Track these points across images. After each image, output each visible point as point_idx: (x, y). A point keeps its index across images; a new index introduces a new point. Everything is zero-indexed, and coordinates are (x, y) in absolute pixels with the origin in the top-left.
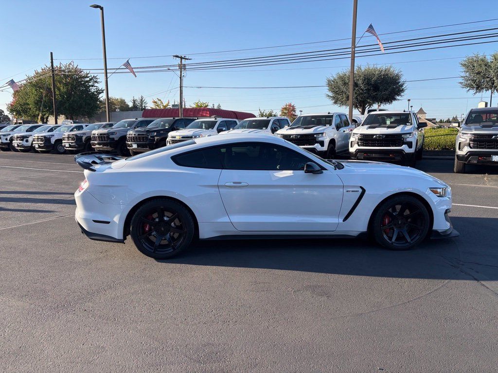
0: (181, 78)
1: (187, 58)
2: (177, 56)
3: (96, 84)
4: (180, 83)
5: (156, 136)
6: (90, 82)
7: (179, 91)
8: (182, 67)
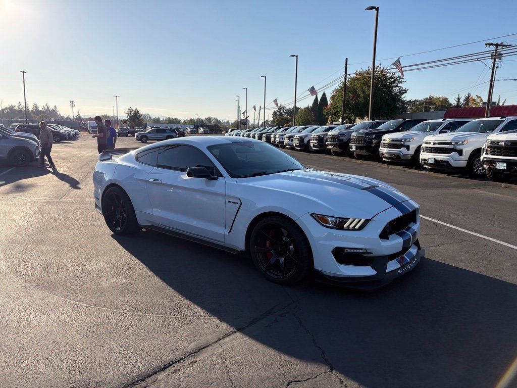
0: (493, 70)
1: (505, 44)
2: (491, 44)
3: (400, 85)
4: (490, 76)
5: (374, 138)
6: (394, 83)
7: (489, 86)
8: (497, 56)
